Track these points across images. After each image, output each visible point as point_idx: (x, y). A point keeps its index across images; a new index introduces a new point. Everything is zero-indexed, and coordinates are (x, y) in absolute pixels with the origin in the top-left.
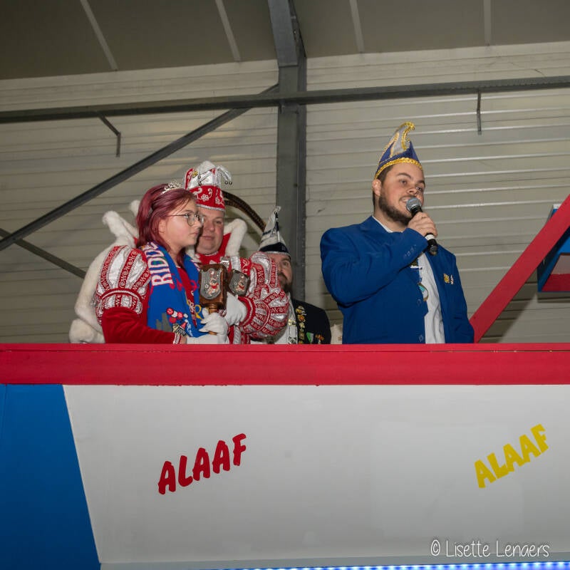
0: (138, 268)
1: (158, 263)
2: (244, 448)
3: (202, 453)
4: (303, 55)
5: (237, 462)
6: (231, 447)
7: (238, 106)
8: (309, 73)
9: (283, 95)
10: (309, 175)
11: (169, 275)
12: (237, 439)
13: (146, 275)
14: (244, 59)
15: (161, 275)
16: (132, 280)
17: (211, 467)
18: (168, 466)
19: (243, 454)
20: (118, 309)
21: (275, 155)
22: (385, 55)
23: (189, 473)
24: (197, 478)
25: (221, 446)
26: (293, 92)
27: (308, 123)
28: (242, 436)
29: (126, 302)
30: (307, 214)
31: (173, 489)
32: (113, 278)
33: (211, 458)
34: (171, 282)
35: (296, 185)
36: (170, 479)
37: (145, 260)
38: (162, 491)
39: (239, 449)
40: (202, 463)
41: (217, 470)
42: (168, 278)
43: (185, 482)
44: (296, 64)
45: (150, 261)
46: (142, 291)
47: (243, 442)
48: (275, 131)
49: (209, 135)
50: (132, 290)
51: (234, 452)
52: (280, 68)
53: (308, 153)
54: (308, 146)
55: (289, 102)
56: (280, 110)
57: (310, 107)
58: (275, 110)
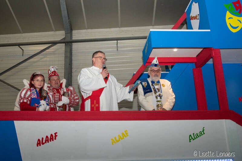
0: (29, 93)
1: (34, 92)
2: (57, 136)
3: (47, 137)
4: (71, 30)
5: (55, 139)
6: (54, 135)
7: (54, 43)
8: (73, 34)
9: (66, 41)
10: (73, 61)
11: (36, 95)
12: (55, 133)
13: (31, 95)
14: (56, 30)
15: (34, 95)
16: (27, 96)
17: (49, 140)
18: (39, 140)
19: (57, 137)
20: (23, 102)
21: (64, 56)
22: (93, 30)
23: (44, 142)
24: (46, 143)
25: (52, 135)
26: (69, 40)
27: (73, 47)
28: (57, 133)
29: (25, 101)
30: (72, 71)
31: (40, 145)
32: (23, 95)
33: (49, 138)
34: (36, 97)
35: (69, 64)
36: (39, 143)
37: (31, 91)
38: (38, 146)
39: (56, 136)
40: (47, 139)
41: (50, 141)
42: (36, 96)
43: (43, 144)
44: (70, 32)
45: (32, 92)
46: (30, 99)
47: (57, 134)
48: (64, 50)
49: (47, 50)
50: (27, 98)
51: (55, 136)
52: (65, 33)
53: (73, 55)
54: (73, 54)
55: (68, 42)
56: (65, 44)
57: (73, 44)
58: (64, 44)
